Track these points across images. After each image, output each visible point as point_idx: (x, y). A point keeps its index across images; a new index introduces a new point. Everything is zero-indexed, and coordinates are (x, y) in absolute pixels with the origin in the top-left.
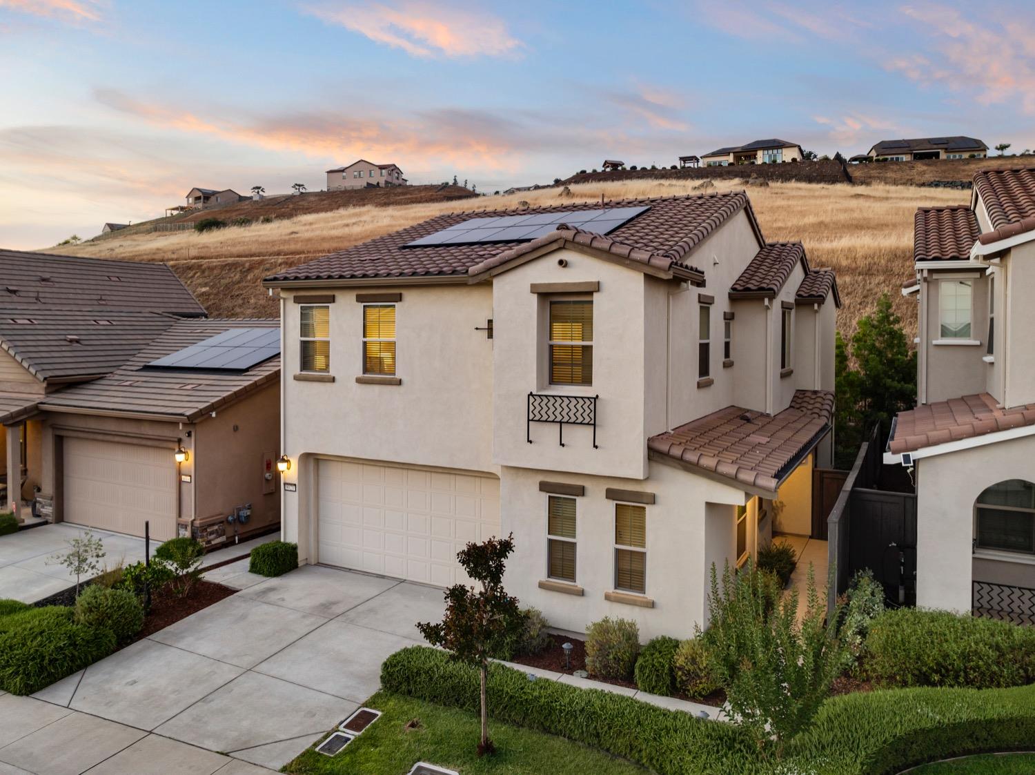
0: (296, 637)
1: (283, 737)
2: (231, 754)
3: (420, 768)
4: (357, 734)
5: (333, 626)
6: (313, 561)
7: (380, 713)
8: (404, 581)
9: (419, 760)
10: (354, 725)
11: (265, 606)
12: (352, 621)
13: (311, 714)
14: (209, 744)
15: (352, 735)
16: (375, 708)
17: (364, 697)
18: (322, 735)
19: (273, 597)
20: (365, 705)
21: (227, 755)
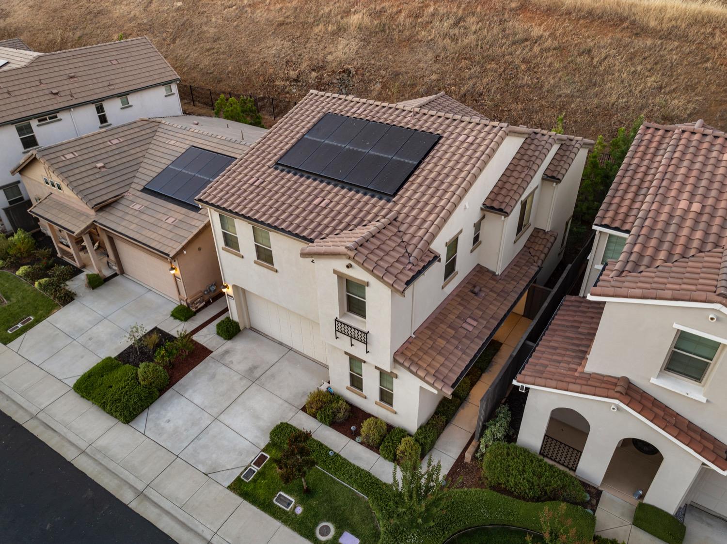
0: (237, 395)
1: (229, 467)
2: (209, 475)
3: (280, 495)
4: (258, 469)
5: (254, 388)
6: (248, 327)
7: (269, 457)
8: (291, 349)
9: (280, 491)
10: (258, 463)
11: (224, 368)
12: (262, 386)
13: (240, 454)
14: (200, 467)
15: (256, 469)
16: (267, 453)
17: (263, 446)
18: (244, 468)
19: (228, 359)
20: (263, 450)
21: (206, 475)
